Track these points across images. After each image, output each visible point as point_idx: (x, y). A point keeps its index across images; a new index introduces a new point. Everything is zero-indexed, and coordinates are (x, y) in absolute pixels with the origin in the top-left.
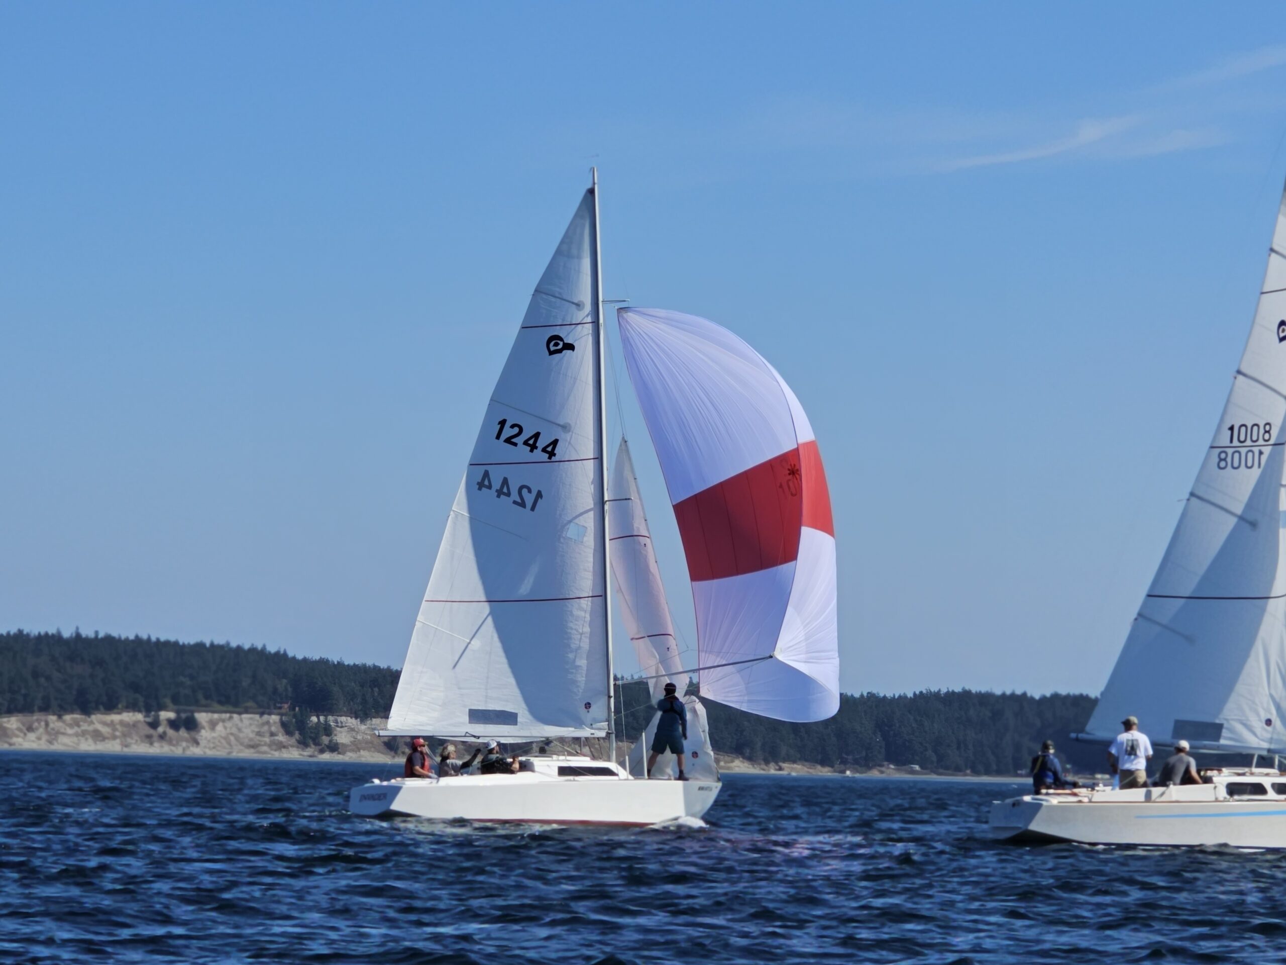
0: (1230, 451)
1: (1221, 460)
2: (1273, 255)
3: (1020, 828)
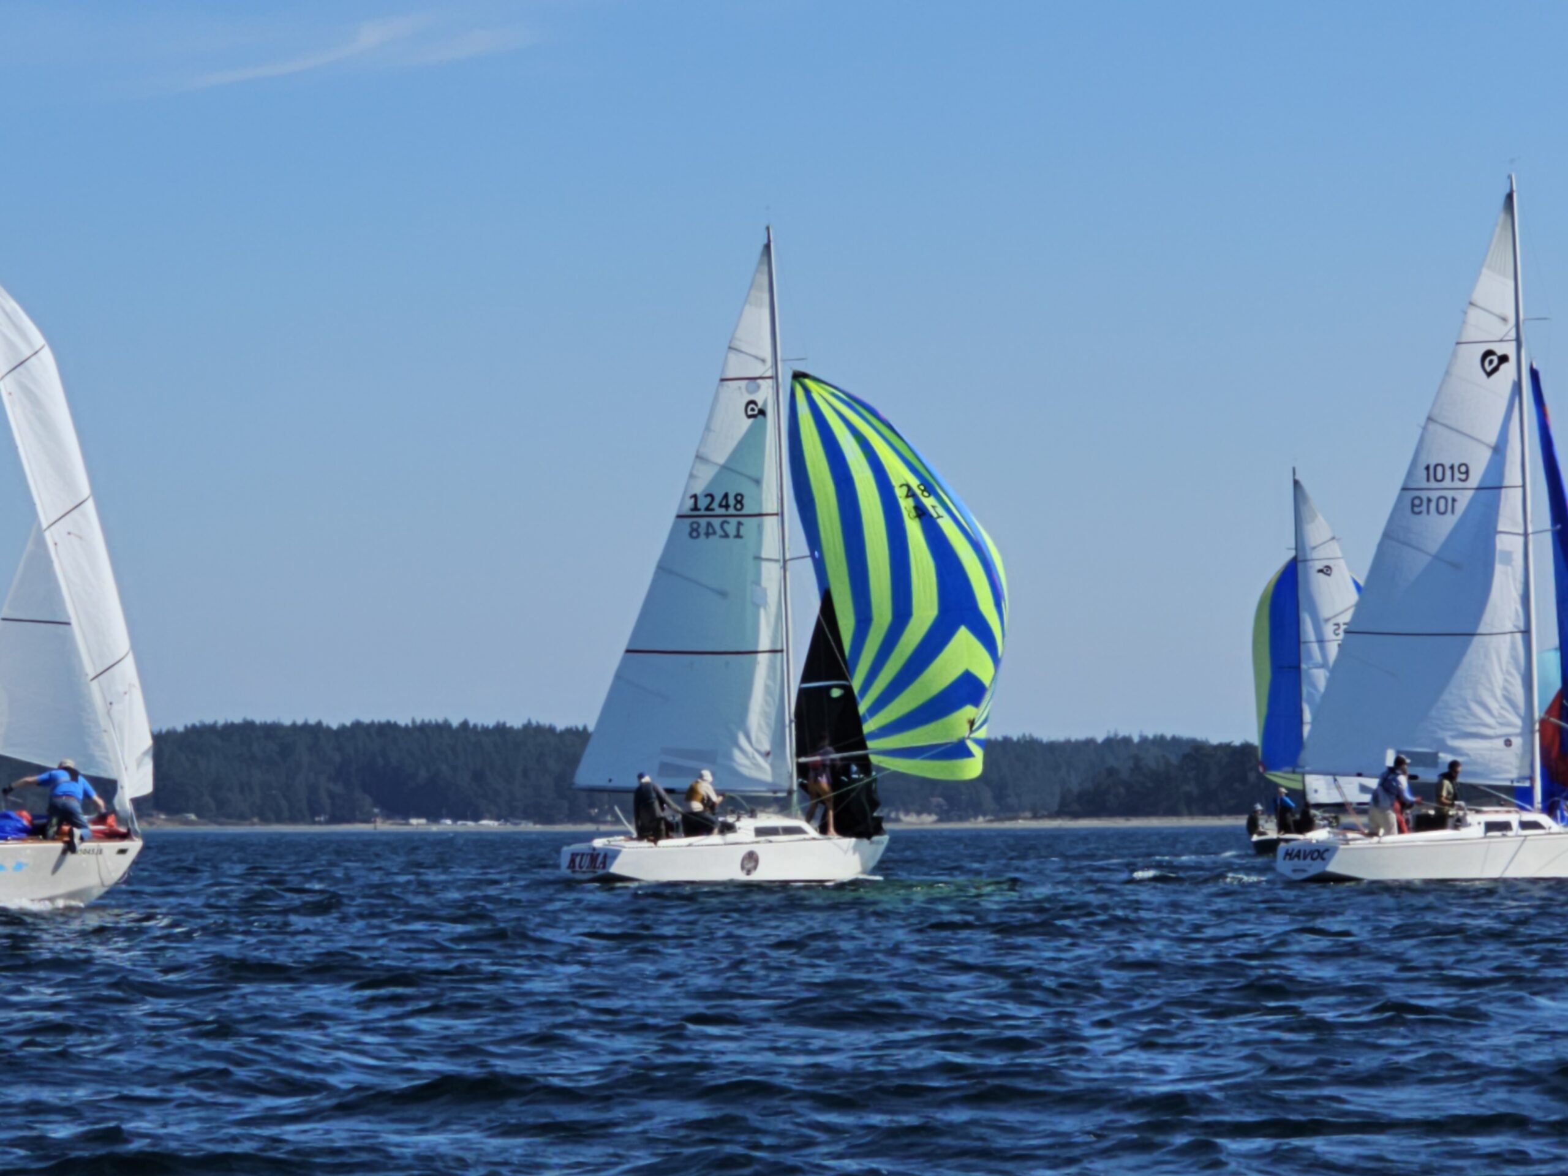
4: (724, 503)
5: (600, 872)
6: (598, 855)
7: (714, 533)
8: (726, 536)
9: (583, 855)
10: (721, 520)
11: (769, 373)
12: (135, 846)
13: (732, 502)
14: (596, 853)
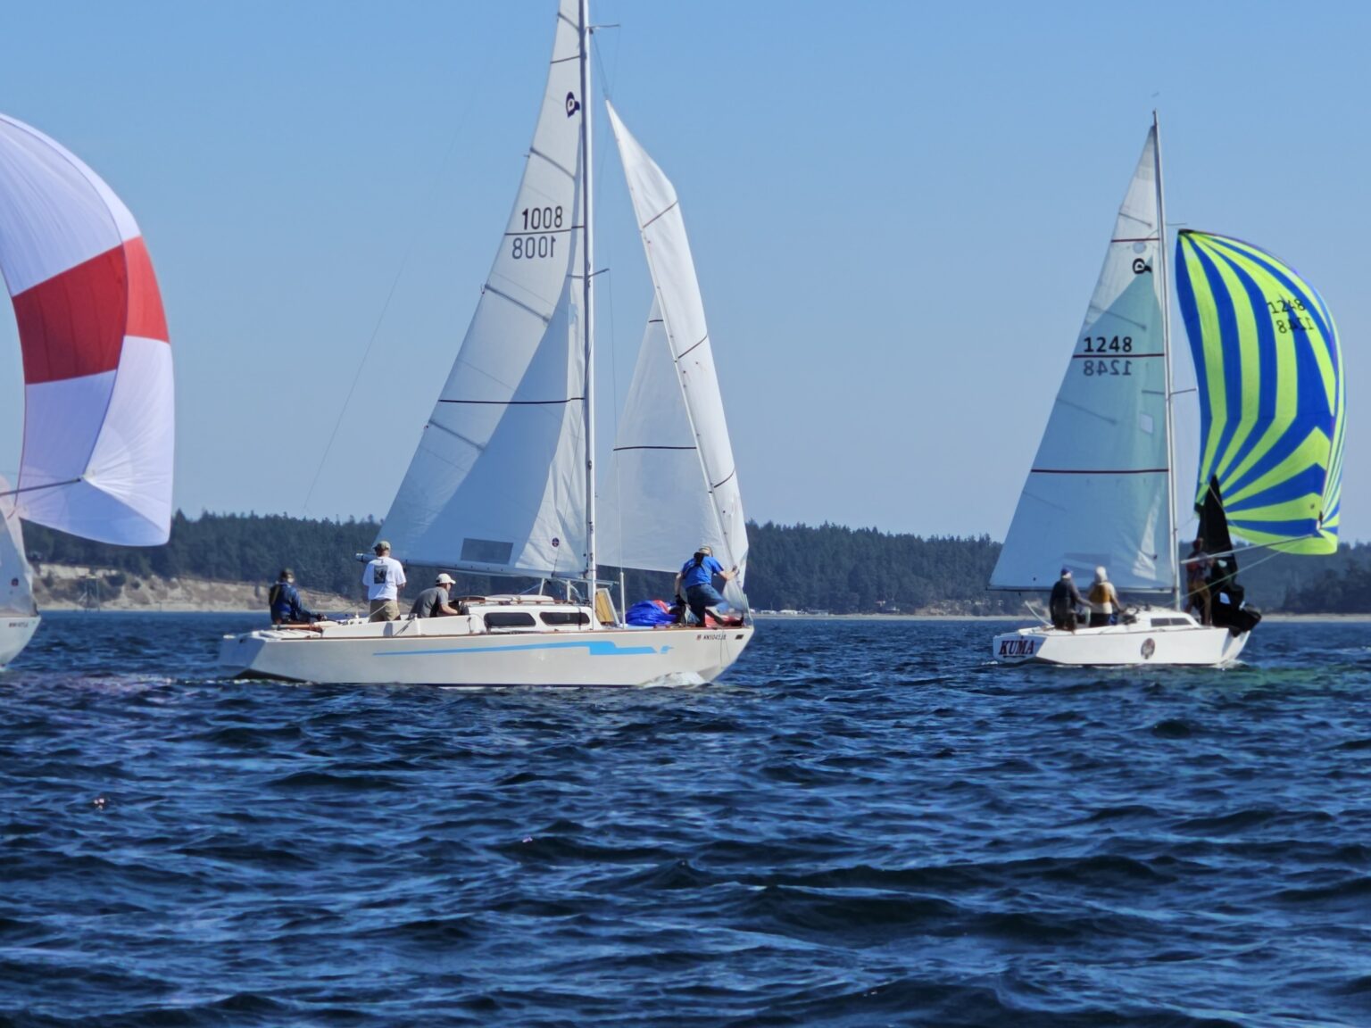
0: (524, 238)
1: (516, 248)
2: (561, 20)
3: (242, 668)
4: (1114, 345)
5: (1028, 656)
6: (1026, 642)
7: (1106, 370)
8: (1116, 373)
9: (1013, 642)
10: (1111, 359)
11: (1155, 236)
12: (748, 632)
13: (1121, 344)
14: (1023, 640)
